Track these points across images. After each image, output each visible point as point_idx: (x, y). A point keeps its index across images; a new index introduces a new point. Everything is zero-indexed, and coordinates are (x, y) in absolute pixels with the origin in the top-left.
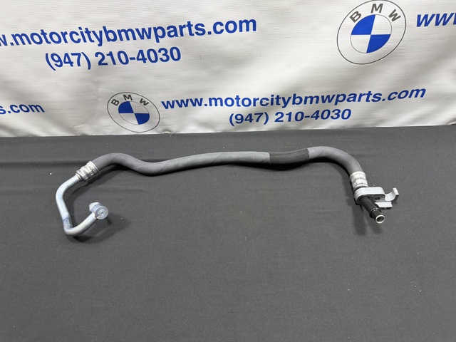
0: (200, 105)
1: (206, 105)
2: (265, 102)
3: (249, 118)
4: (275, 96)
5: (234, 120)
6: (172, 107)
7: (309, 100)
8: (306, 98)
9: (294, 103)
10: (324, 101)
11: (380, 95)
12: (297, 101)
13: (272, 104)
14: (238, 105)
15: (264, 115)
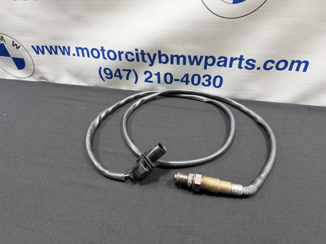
0: (69, 54)
1: (74, 55)
2: (130, 56)
3: (117, 74)
4: (139, 52)
5: (103, 75)
6: (43, 53)
7: (175, 59)
8: (172, 57)
9: (160, 62)
10: (192, 63)
11: (254, 61)
12: (164, 59)
13: (138, 60)
14: (105, 58)
15: (132, 72)
